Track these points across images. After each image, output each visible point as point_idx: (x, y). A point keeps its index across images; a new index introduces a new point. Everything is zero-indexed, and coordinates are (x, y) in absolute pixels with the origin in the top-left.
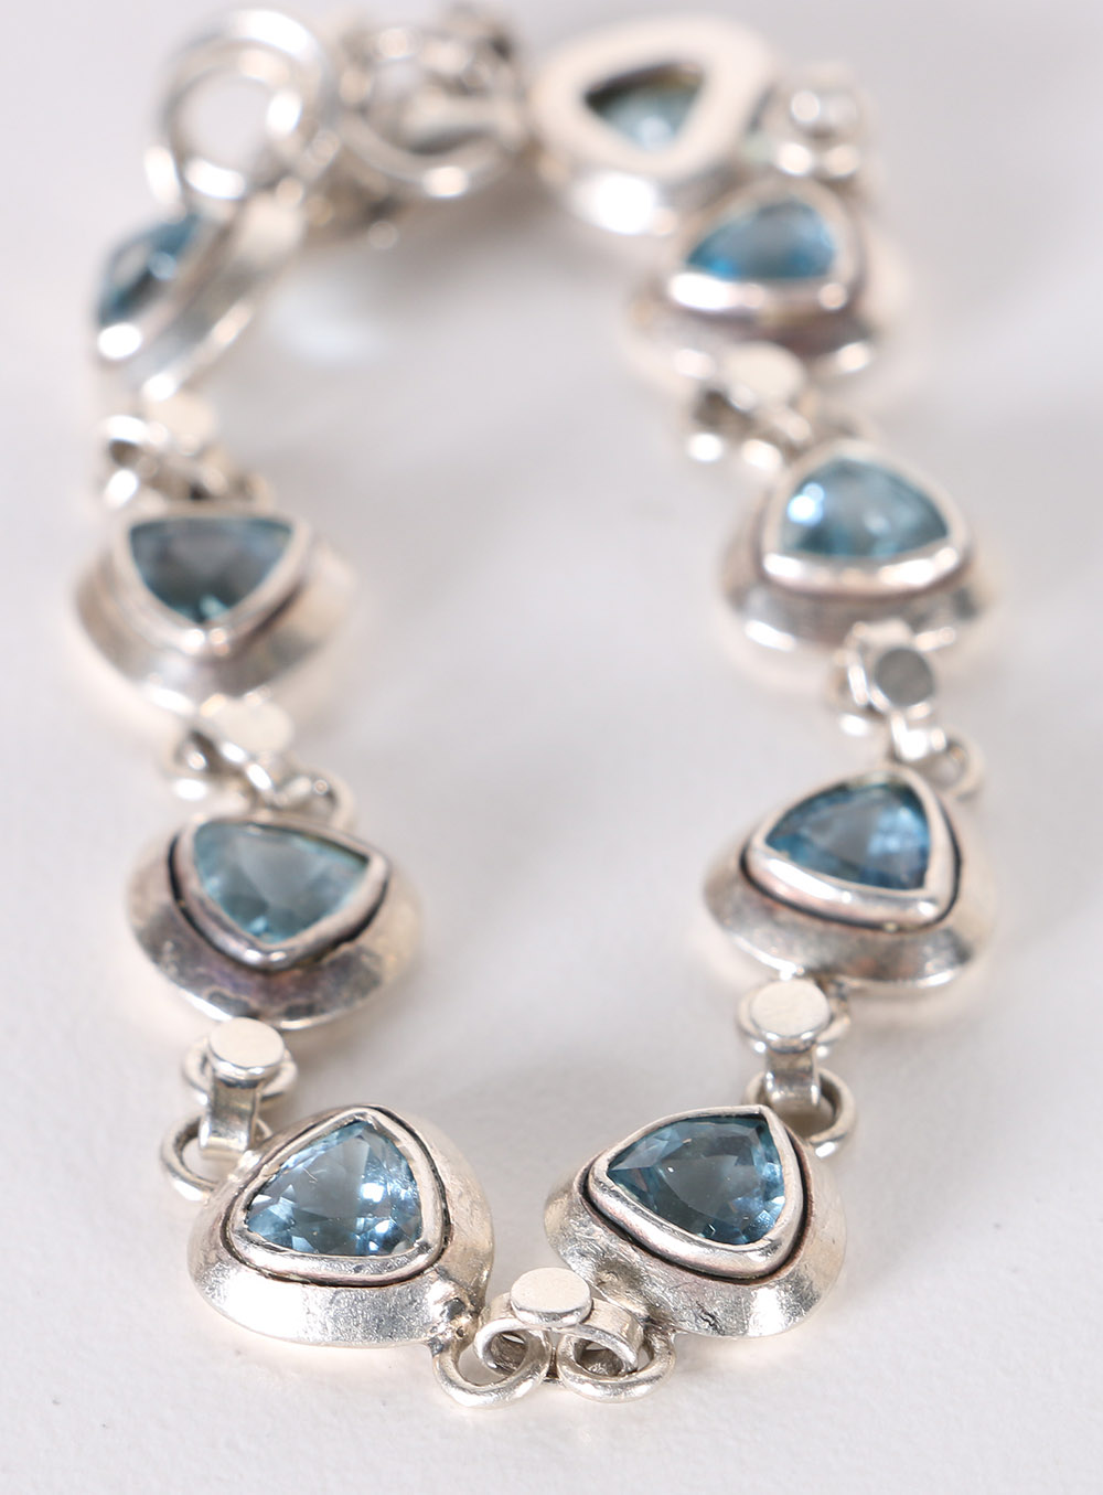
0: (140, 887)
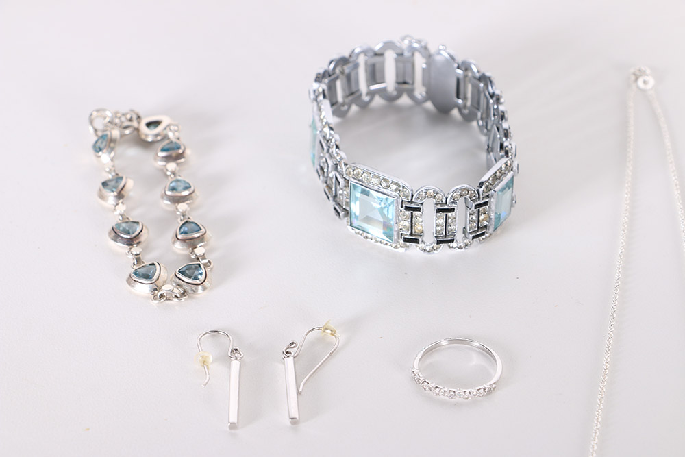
0: (110, 233)
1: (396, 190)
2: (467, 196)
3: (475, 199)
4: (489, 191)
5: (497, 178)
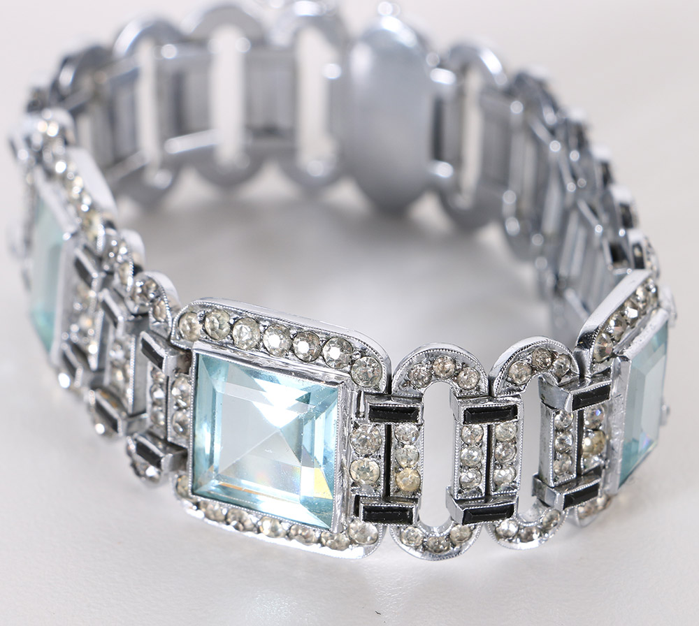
1: (339, 365)
2: (551, 372)
3: (571, 382)
4: (608, 359)
5: (628, 324)
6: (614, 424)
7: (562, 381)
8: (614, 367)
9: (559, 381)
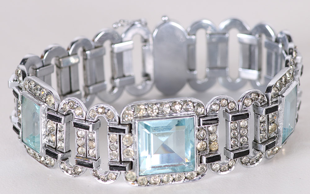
2: (258, 101)
3: (265, 104)
4: (277, 97)
5: (283, 85)
6: (279, 121)
7: (262, 104)
8: (279, 100)
9: (261, 104)
